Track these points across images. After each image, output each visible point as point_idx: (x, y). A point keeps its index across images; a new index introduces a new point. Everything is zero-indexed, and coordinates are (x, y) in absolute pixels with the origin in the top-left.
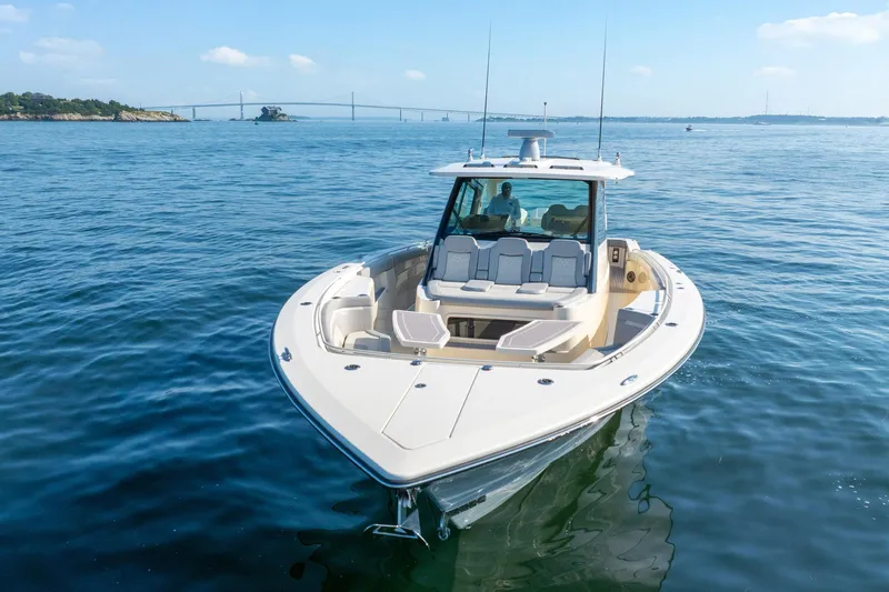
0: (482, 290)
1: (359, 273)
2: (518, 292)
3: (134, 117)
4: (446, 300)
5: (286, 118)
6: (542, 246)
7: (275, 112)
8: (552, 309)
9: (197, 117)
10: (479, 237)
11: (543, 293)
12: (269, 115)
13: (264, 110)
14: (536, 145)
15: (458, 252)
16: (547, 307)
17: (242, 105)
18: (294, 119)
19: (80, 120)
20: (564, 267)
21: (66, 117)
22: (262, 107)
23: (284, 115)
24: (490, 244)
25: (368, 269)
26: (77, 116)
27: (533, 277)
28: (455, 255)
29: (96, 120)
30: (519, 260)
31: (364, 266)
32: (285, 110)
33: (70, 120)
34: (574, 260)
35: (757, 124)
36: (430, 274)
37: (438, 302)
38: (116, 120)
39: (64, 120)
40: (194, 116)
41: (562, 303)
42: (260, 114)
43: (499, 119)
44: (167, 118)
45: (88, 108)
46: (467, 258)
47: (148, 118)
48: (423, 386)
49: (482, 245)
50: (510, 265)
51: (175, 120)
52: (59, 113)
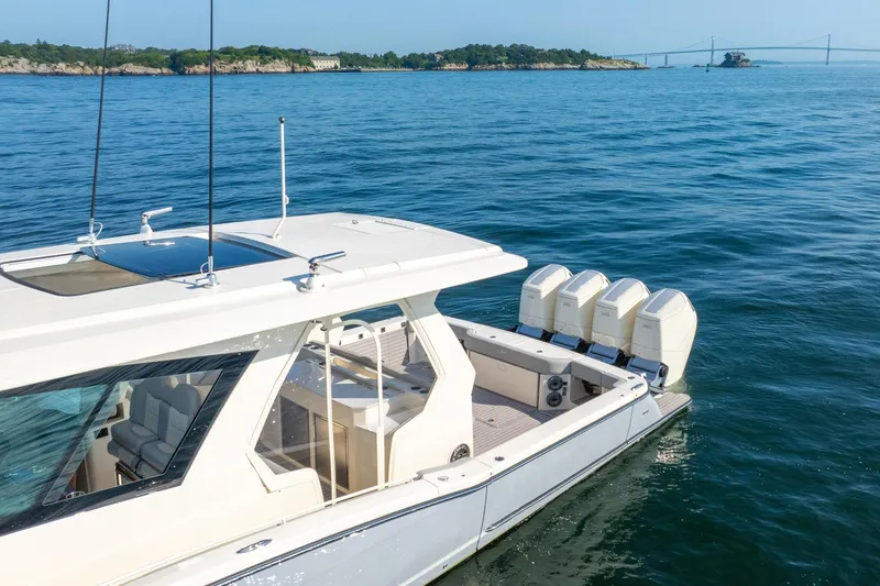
3: (598, 65)
5: (749, 64)
7: (739, 57)
12: (732, 61)
13: (728, 56)
17: (713, 51)
18: (757, 65)
19: (554, 69)
21: (542, 66)
22: (726, 52)
23: (747, 61)
26: (552, 65)
29: (567, 69)
33: (545, 69)
38: (581, 69)
39: (540, 69)
42: (724, 59)
44: (628, 66)
45: (561, 57)
47: (611, 67)
51: (636, 68)
52: (536, 62)
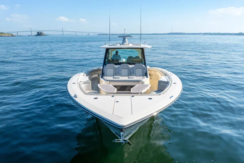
0: (119, 78)
1: (83, 75)
2: (129, 78)
3: (0, 35)
4: (110, 81)
5: (44, 35)
6: (133, 66)
7: (41, 33)
8: (140, 82)
9: (18, 35)
10: (116, 64)
11: (135, 78)
12: (39, 34)
13: (38, 33)
14: (127, 40)
15: (110, 69)
16: (138, 81)
17: (31, 31)
18: (46, 35)
20: (139, 71)
22: (37, 32)
24: (119, 66)
25: (85, 74)
27: (131, 74)
28: (109, 69)
30: (127, 70)
31: (84, 74)
32: (44, 33)
34: (142, 69)
35: (170, 35)
36: (103, 75)
37: (108, 82)
40: (17, 35)
41: (142, 80)
42: (37, 34)
43: (103, 35)
44: (10, 35)
46: (112, 70)
47: (4, 35)
48: (118, 102)
49: (116, 66)
50: (125, 71)
51: (12, 36)
